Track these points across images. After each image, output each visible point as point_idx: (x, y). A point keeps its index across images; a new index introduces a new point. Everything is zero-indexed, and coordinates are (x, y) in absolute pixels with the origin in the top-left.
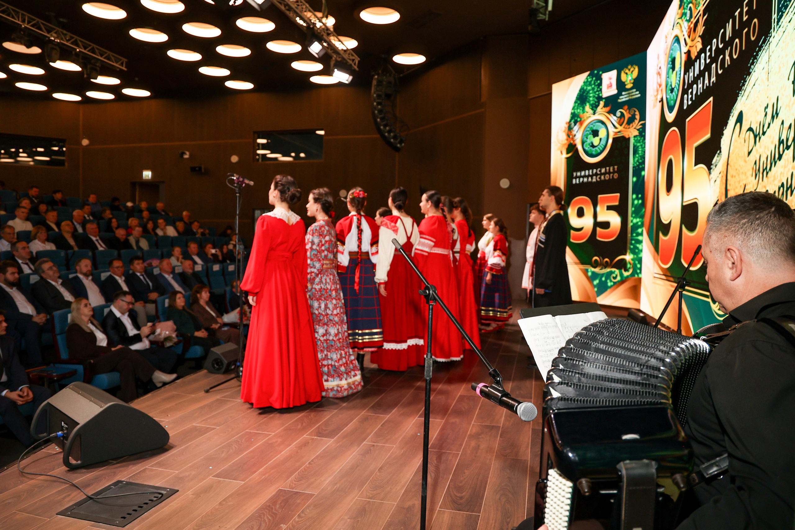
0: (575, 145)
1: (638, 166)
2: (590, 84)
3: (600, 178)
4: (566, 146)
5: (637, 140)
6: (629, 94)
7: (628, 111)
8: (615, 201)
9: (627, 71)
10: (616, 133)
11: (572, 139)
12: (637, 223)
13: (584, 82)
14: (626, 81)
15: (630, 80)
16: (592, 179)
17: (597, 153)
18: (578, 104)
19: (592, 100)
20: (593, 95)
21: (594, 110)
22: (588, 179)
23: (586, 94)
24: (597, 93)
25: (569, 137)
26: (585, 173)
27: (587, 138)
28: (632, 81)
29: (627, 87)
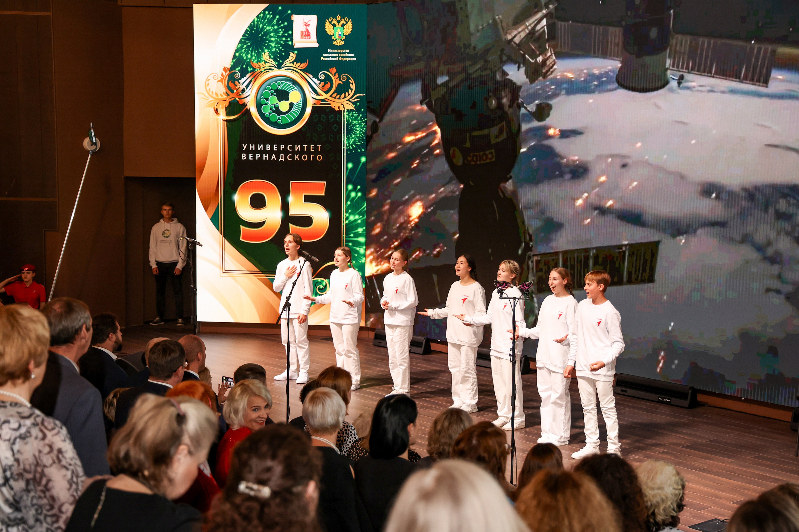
0: (245, 105)
1: (355, 149)
2: (270, 22)
3: (292, 157)
4: (226, 104)
5: (352, 116)
6: (339, 53)
7: (337, 75)
8: (320, 190)
9: (335, 22)
10: (318, 101)
11: (238, 94)
12: (356, 220)
13: (258, 17)
14: (334, 35)
15: (340, 36)
16: (278, 157)
17: (286, 123)
18: (248, 47)
19: (275, 47)
20: (276, 40)
21: (278, 62)
22: (270, 157)
23: (263, 35)
24: (284, 39)
25: (232, 92)
26: (265, 147)
27: (267, 100)
28: (343, 38)
29: (334, 43)
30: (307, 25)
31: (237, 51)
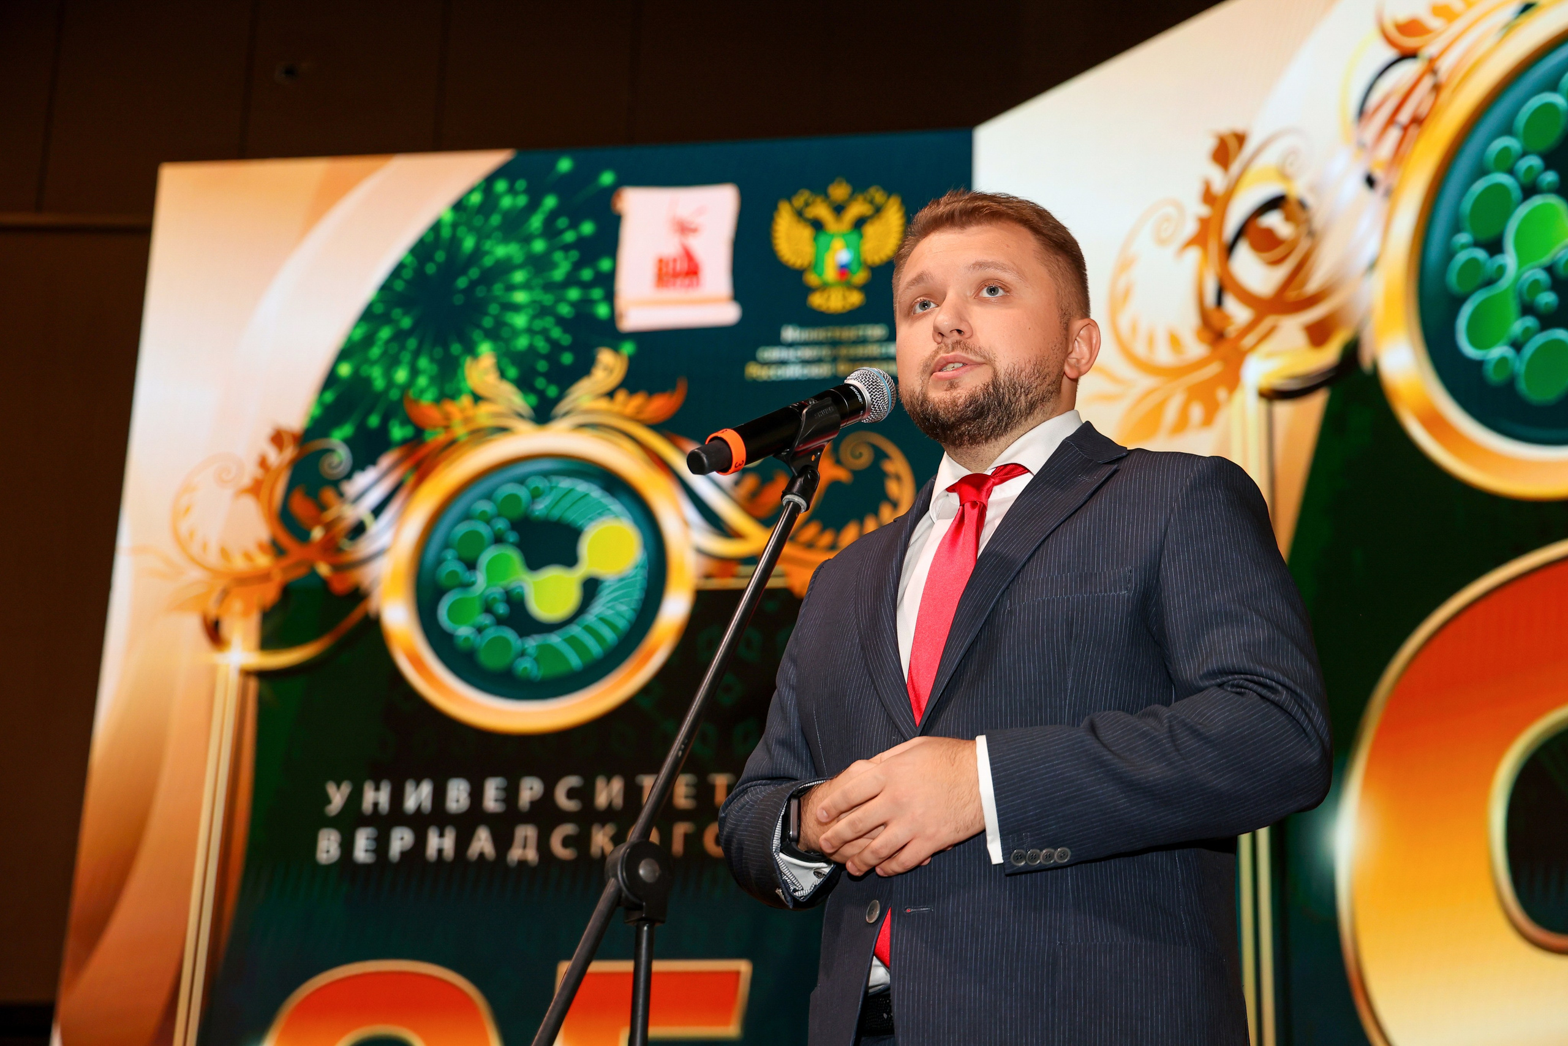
0: (358, 595)
3: (580, 840)
4: (270, 593)
6: (834, 343)
8: (719, 1008)
9: (821, 211)
10: (726, 564)
11: (331, 548)
13: (459, 206)
14: (815, 265)
15: (844, 270)
16: (503, 841)
17: (557, 669)
18: (400, 336)
19: (530, 331)
20: (533, 303)
21: (541, 394)
22: (463, 842)
23: (473, 284)
24: (574, 294)
25: (301, 534)
26: (439, 795)
27: (471, 565)
28: (860, 276)
29: (817, 300)
30: (684, 229)
31: (344, 355)
